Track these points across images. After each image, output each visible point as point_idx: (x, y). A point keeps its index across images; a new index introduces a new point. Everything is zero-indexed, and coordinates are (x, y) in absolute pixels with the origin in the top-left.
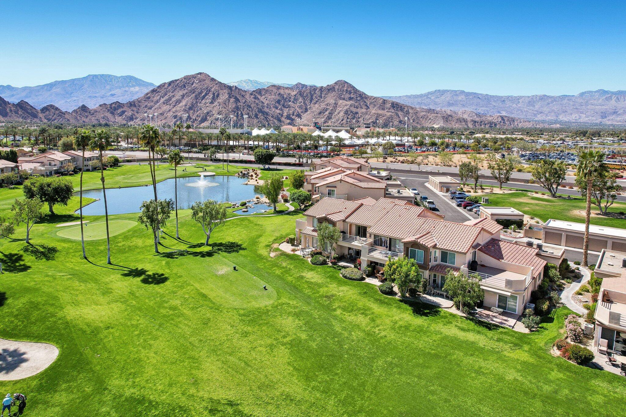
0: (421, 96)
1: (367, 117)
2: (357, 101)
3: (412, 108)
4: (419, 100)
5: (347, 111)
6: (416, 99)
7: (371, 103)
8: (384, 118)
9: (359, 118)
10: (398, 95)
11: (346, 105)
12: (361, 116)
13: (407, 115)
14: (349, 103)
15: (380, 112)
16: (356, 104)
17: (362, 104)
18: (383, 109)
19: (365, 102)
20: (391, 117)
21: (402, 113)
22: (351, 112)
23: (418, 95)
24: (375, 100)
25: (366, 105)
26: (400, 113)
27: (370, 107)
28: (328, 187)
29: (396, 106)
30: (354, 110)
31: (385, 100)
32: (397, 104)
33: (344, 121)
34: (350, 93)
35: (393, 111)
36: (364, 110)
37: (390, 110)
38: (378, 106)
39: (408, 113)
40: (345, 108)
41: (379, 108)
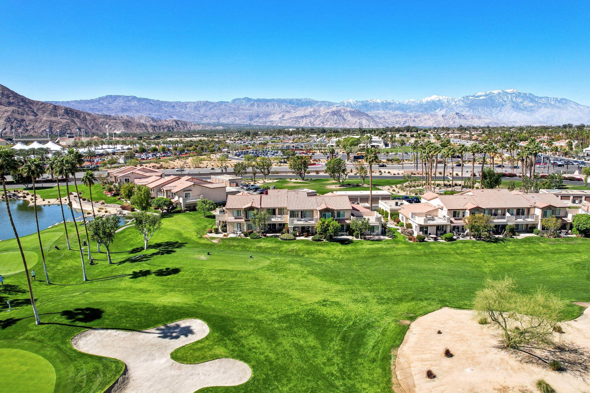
0: (92, 101)
1: (38, 125)
2: (19, 106)
3: (89, 115)
4: (91, 106)
5: (9, 118)
6: (87, 105)
7: (38, 109)
8: (59, 125)
9: (27, 126)
10: (65, 101)
11: (7, 111)
12: (29, 123)
13: (85, 122)
14: (11, 108)
15: (53, 119)
16: (20, 110)
17: (27, 110)
18: (56, 116)
19: (31, 108)
20: (68, 124)
21: (78, 120)
22: (16, 119)
23: (88, 101)
24: (43, 105)
25: (33, 112)
26: (76, 120)
27: (38, 113)
29: (69, 112)
30: (19, 117)
31: (55, 106)
32: (71, 110)
33: (7, 130)
34: (8, 97)
35: (68, 118)
36: (32, 117)
37: (64, 117)
38: (49, 112)
39: (85, 119)
40: (6, 115)
41: (50, 114)
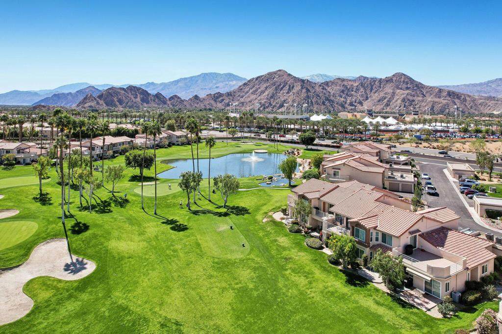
0: (481, 84)
1: (424, 104)
2: (413, 90)
3: (469, 96)
4: (479, 88)
5: (404, 99)
6: (475, 88)
7: (427, 92)
8: (440, 105)
9: (416, 105)
10: (456, 85)
11: (403, 94)
12: (418, 103)
13: (464, 103)
14: (408, 91)
15: (437, 100)
16: (413, 93)
17: (418, 93)
18: (440, 97)
19: (421, 91)
20: (448, 105)
21: (458, 101)
22: (408, 100)
23: (476, 84)
24: (431, 89)
25: (423, 94)
26: (456, 101)
27: (426, 95)
28: (333, 169)
29: (452, 94)
30: (411, 98)
31: (440, 89)
32: (453, 93)
33: (401, 108)
34: (407, 84)
35: (449, 99)
36: (420, 98)
37: (446, 98)
38: (435, 94)
39: (465, 100)
40: (403, 96)
41: (435, 96)
